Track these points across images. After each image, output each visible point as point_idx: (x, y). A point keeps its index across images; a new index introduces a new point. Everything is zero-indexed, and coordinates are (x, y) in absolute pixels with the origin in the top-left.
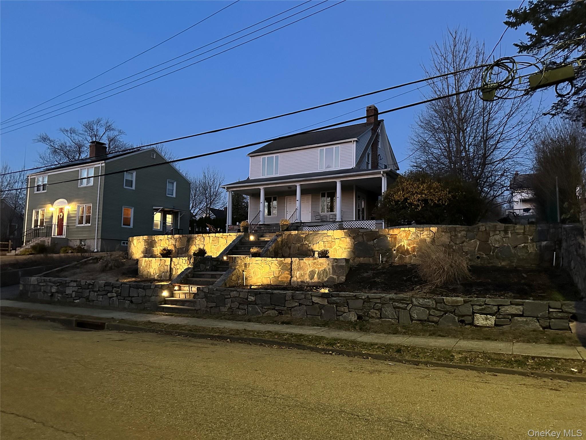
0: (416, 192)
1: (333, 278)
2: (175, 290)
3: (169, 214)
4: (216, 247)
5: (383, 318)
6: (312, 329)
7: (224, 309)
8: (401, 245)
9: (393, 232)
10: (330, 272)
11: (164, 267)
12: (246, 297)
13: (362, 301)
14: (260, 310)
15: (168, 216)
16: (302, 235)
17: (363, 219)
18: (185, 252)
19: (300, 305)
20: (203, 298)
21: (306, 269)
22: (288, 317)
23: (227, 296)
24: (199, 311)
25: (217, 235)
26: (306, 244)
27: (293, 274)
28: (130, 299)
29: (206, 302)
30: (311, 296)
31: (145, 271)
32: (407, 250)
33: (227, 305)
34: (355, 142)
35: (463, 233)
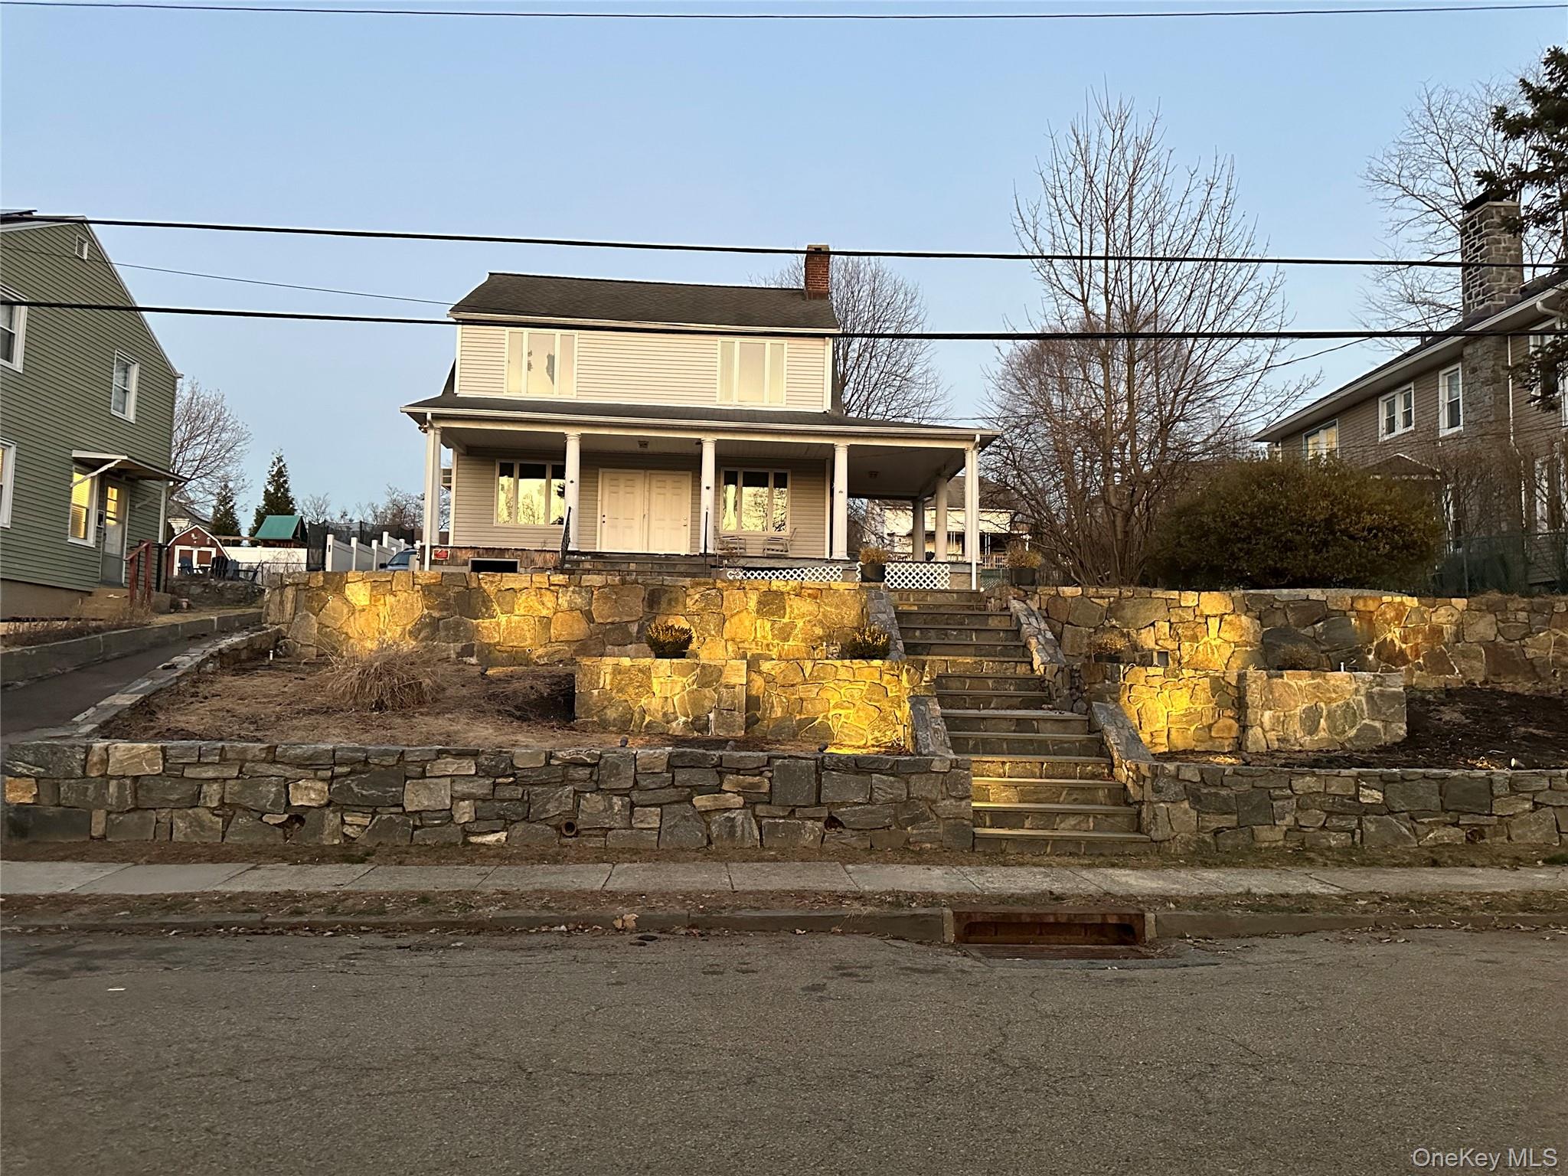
1: (1374, 728)
3: (116, 487)
7: (1270, 835)
8: (1387, 638)
9: (1365, 605)
10: (1363, 711)
11: (715, 691)
12: (1352, 792)
15: (110, 491)
16: (1097, 601)
20: (1178, 801)
21: (1293, 703)
23: (1277, 792)
24: (1166, 844)
26: (1114, 627)
27: (1249, 716)
28: (823, 813)
29: (1194, 813)
31: (612, 705)
32: (1401, 651)
33: (1282, 818)
34: (831, 341)
35: (1522, 616)
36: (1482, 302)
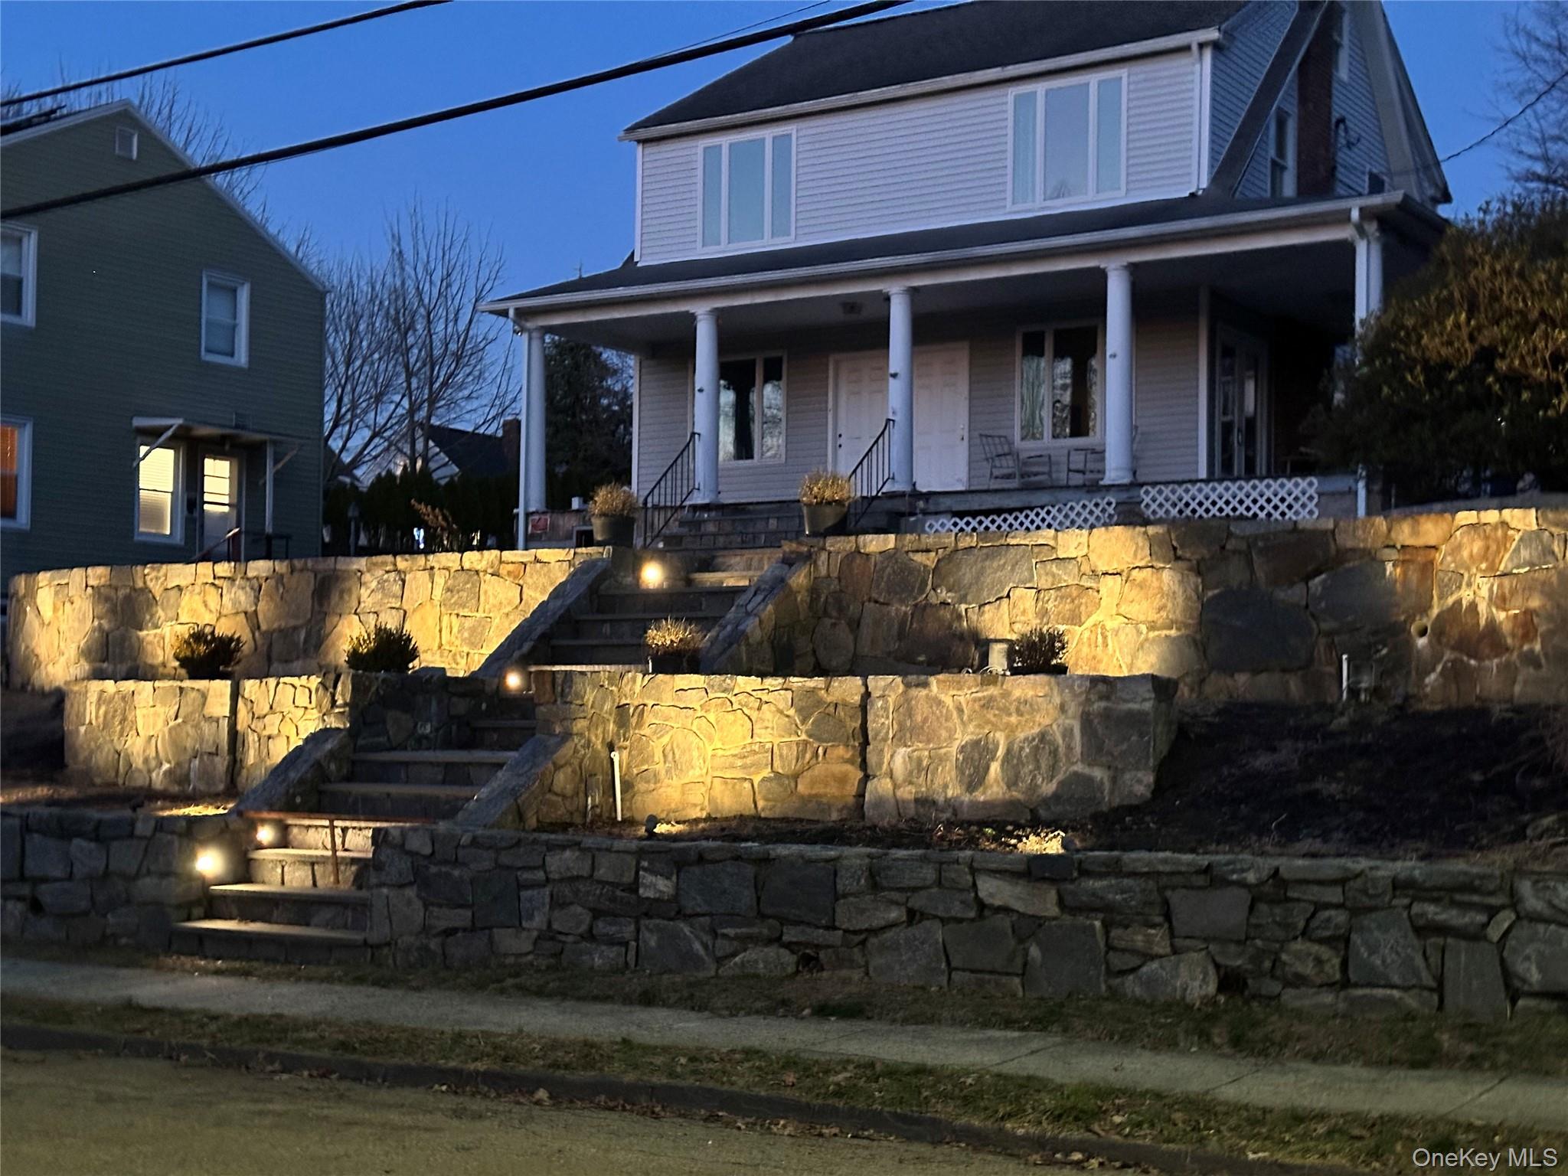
0: (1543, 314)
1: (1090, 780)
2: (260, 847)
3: (218, 455)
4: (468, 623)
5: (1356, 985)
6: (978, 1042)
7: (514, 943)
8: (1459, 602)
9: (1415, 533)
10: (1069, 748)
11: (197, 726)
12: (628, 878)
13: (1245, 896)
14: (705, 946)
15: (209, 464)
16: (919, 558)
17: (1250, 473)
18: (305, 651)
19: (913, 916)
20: (401, 886)
21: (944, 734)
22: (846, 981)
23: (526, 876)
24: (385, 951)
25: (471, 558)
26: (944, 604)
27: (872, 758)
28: (25, 890)
29: (418, 905)
30: (973, 871)
31: (99, 747)
32: (1492, 626)
33: (531, 917)
34: (1208, 54)
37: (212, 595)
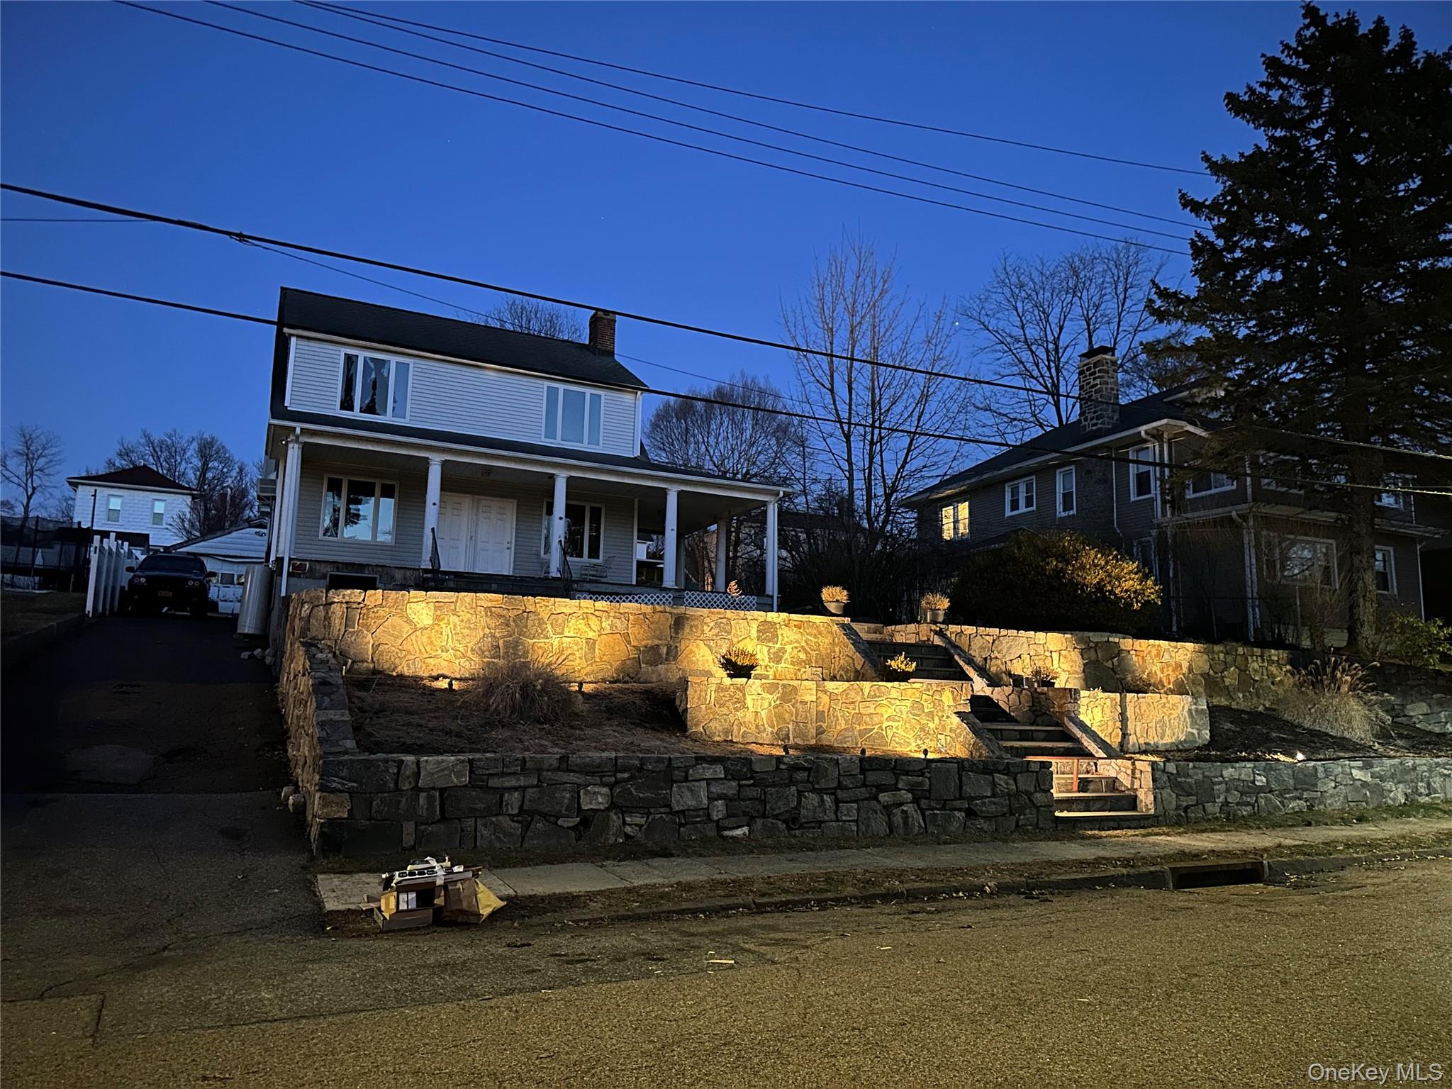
7: (1213, 809)
8: (1152, 670)
9: (1140, 646)
24: (1161, 818)
26: (997, 658)
29: (1174, 796)
33: (1218, 797)
34: (641, 397)
35: (1222, 656)
36: (1096, 424)
37: (594, 622)
